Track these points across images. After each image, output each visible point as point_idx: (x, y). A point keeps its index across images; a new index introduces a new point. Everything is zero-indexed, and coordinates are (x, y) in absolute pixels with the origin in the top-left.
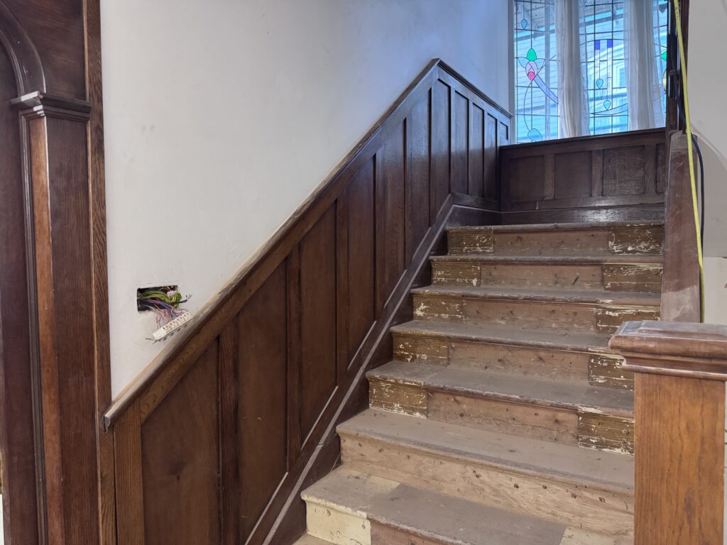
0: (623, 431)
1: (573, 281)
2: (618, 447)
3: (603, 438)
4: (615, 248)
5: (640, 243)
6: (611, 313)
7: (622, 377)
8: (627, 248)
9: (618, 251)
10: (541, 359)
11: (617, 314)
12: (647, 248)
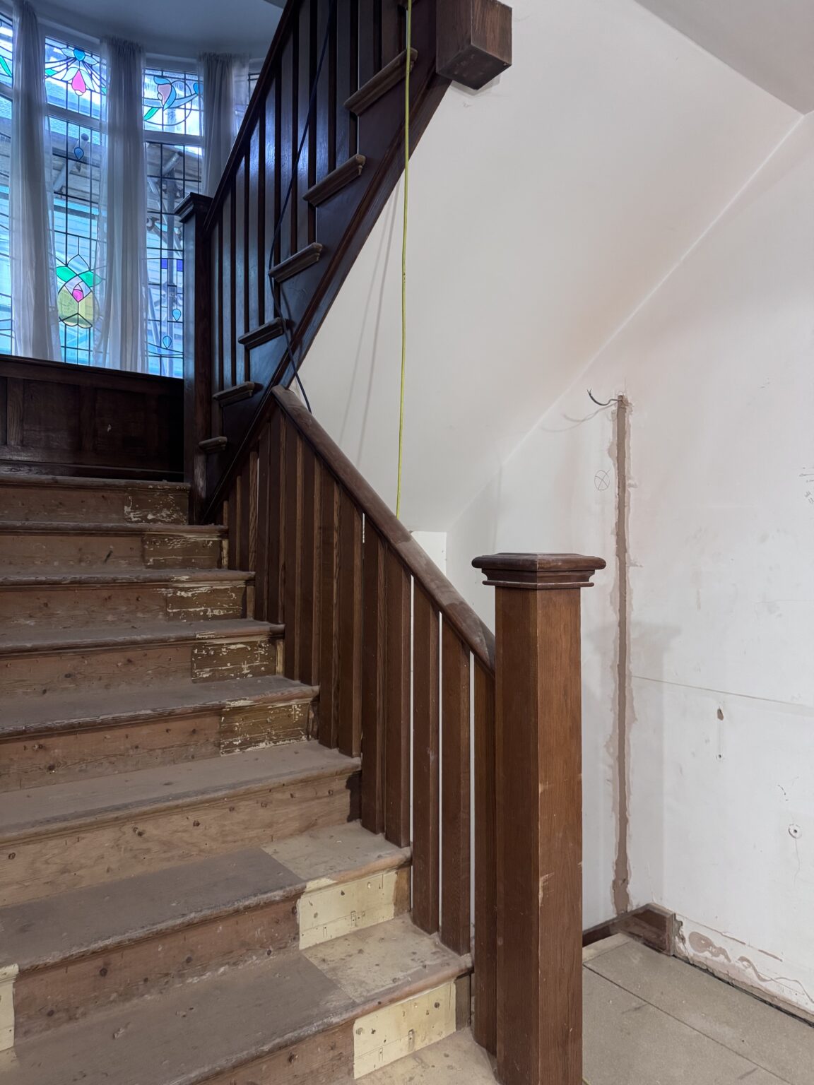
0: (268, 719)
1: (105, 558)
2: (262, 741)
3: (248, 736)
4: (132, 515)
5: (161, 510)
6: (183, 594)
7: (229, 664)
8: (147, 515)
9: (136, 519)
10: (129, 661)
11: (190, 594)
12: (169, 516)
